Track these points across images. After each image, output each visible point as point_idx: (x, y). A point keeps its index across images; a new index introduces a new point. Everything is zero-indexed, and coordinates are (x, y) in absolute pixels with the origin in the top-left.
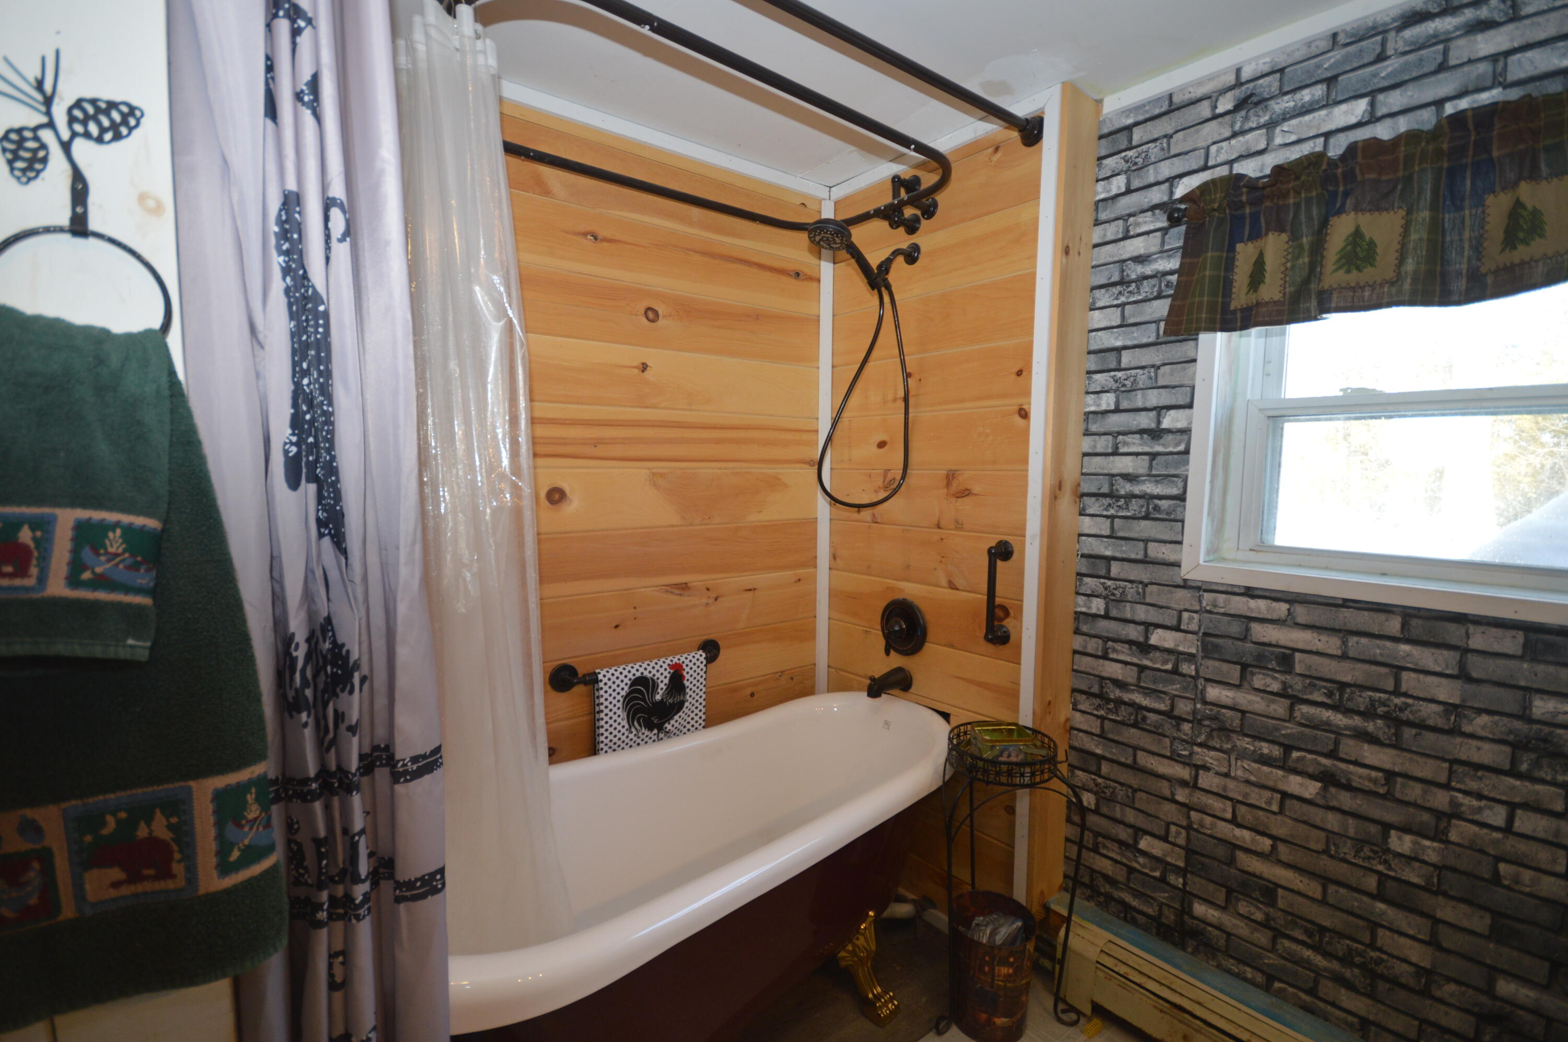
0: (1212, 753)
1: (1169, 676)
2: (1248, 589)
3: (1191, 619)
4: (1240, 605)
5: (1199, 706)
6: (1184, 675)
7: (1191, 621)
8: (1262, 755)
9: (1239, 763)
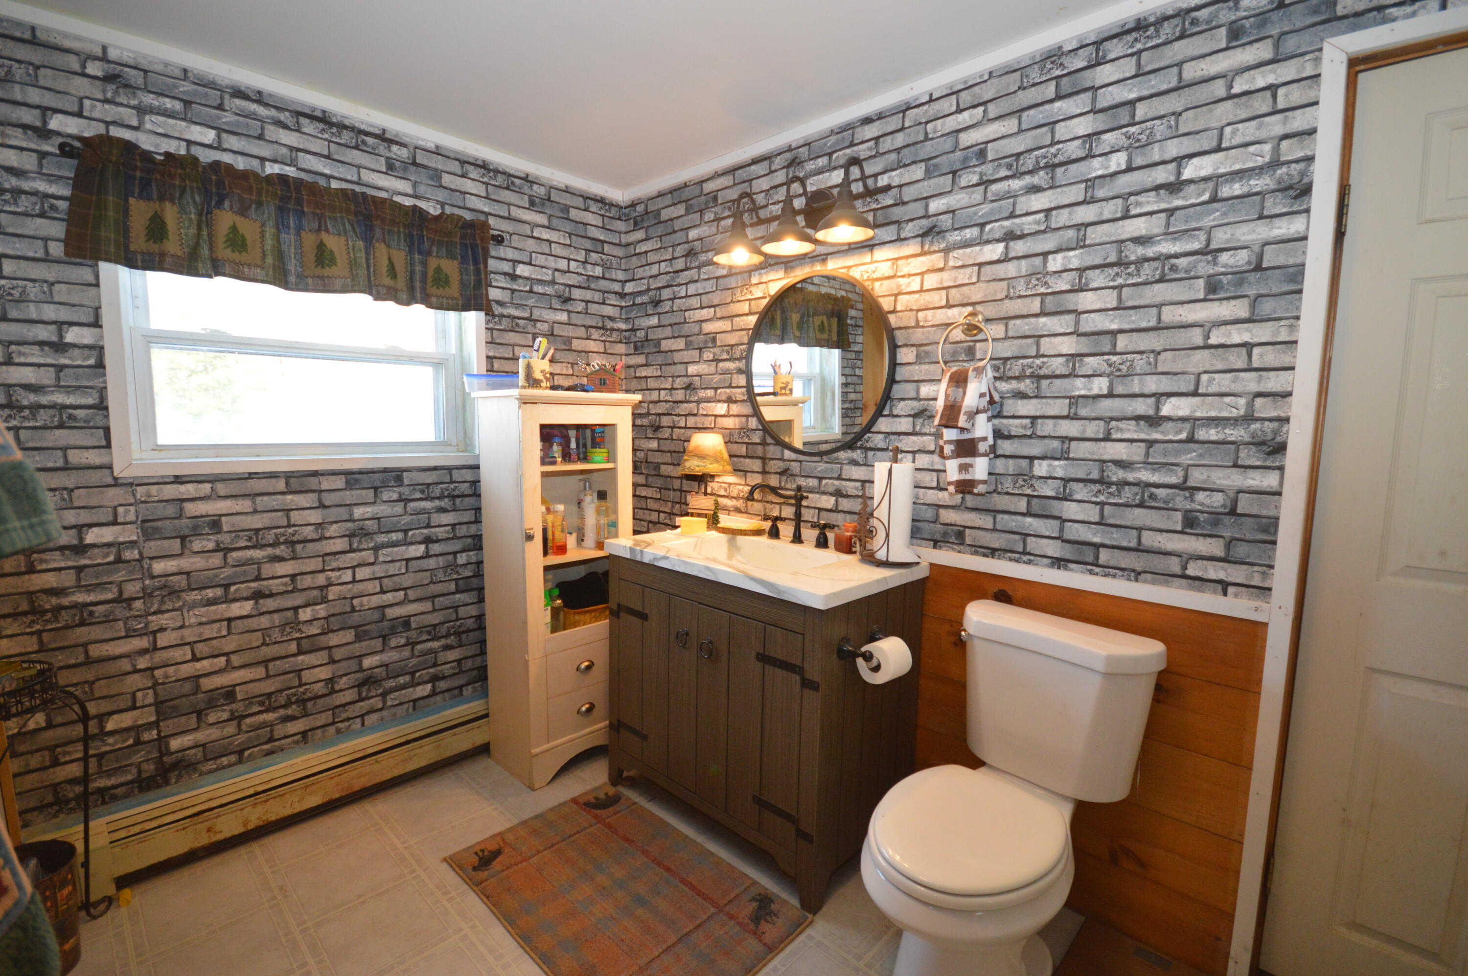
0: (167, 615)
1: (112, 566)
2: (177, 477)
3: (127, 512)
4: (171, 491)
5: (147, 582)
6: (128, 562)
7: (127, 514)
8: (208, 600)
9: (191, 613)
